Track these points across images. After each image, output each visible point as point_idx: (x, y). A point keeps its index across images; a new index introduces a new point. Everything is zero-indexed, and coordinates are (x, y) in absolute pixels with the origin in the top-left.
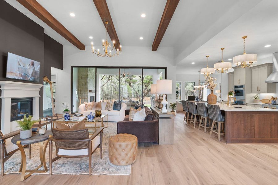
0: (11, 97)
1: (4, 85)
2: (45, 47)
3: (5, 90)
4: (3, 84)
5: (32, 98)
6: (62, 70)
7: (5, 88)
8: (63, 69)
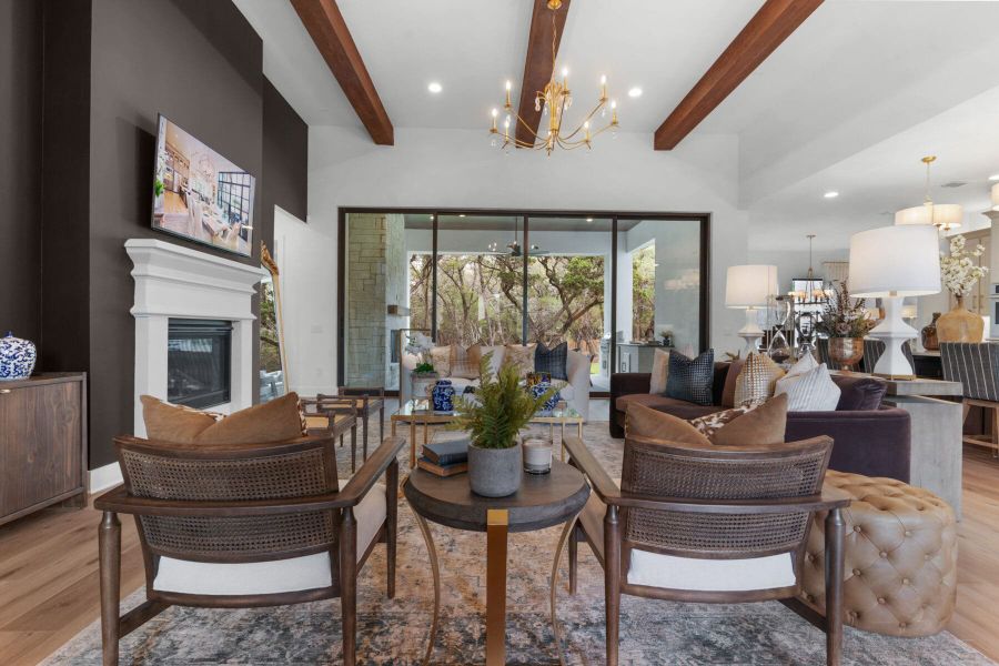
0: (165, 312)
1: (146, 259)
2: (264, 130)
3: (148, 281)
4: (146, 251)
5: (229, 323)
6: (305, 220)
7: (152, 270)
8: (309, 218)
